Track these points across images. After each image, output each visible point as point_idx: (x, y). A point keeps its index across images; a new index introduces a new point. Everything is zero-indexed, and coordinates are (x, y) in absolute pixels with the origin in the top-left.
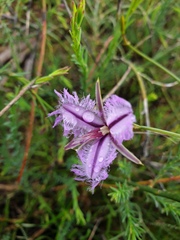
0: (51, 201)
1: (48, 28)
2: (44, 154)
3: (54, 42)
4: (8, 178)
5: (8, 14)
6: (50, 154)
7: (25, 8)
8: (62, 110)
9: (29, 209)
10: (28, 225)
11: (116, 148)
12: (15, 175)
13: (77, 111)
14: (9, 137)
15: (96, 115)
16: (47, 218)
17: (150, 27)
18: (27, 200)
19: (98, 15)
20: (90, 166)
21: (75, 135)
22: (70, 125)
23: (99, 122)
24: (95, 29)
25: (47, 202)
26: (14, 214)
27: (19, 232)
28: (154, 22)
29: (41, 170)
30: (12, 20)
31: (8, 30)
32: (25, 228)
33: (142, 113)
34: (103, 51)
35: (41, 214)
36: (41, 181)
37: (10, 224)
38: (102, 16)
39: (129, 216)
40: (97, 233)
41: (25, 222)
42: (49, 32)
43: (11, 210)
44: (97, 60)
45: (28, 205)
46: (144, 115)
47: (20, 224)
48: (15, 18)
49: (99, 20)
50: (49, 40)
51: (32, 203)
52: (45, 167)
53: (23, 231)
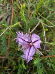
0: (16, 61)
1: (14, 8)
2: (13, 47)
3: (16, 13)
4: (3, 55)
5: (2, 5)
6: (15, 47)
7: (7, 2)
8: (18, 38)
9: (9, 64)
10: (9, 69)
11: (35, 50)
12: (5, 54)
13: (23, 38)
14: (3, 43)
15: (29, 39)
16: (15, 67)
17: (46, 8)
18: (9, 61)
19: (30, 4)
20: (27, 55)
21: (22, 45)
22: (21, 42)
23: (30, 41)
24: (29, 8)
25: (15, 62)
26: (5, 66)
27: (6, 71)
28: (47, 6)
29: (12, 52)
30: (3, 6)
31: (2, 10)
32: (8, 70)
33: (43, 36)
34: (31, 16)
35: (13, 66)
36: (13, 56)
37: (4, 69)
38: (31, 4)
39: (39, 68)
40: (30, 71)
41: (8, 68)
42: (14, 10)
43: (4, 64)
44: (29, 18)
45: (9, 63)
46: (44, 36)
47: (7, 69)
48: (4, 5)
49: (30, 5)
50: (14, 12)
51: (10, 62)
52: (14, 51)
53: (7, 71)
